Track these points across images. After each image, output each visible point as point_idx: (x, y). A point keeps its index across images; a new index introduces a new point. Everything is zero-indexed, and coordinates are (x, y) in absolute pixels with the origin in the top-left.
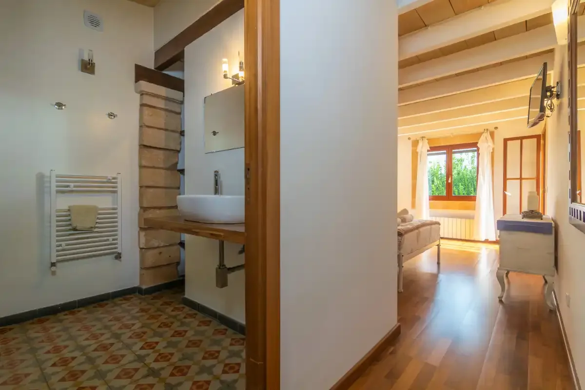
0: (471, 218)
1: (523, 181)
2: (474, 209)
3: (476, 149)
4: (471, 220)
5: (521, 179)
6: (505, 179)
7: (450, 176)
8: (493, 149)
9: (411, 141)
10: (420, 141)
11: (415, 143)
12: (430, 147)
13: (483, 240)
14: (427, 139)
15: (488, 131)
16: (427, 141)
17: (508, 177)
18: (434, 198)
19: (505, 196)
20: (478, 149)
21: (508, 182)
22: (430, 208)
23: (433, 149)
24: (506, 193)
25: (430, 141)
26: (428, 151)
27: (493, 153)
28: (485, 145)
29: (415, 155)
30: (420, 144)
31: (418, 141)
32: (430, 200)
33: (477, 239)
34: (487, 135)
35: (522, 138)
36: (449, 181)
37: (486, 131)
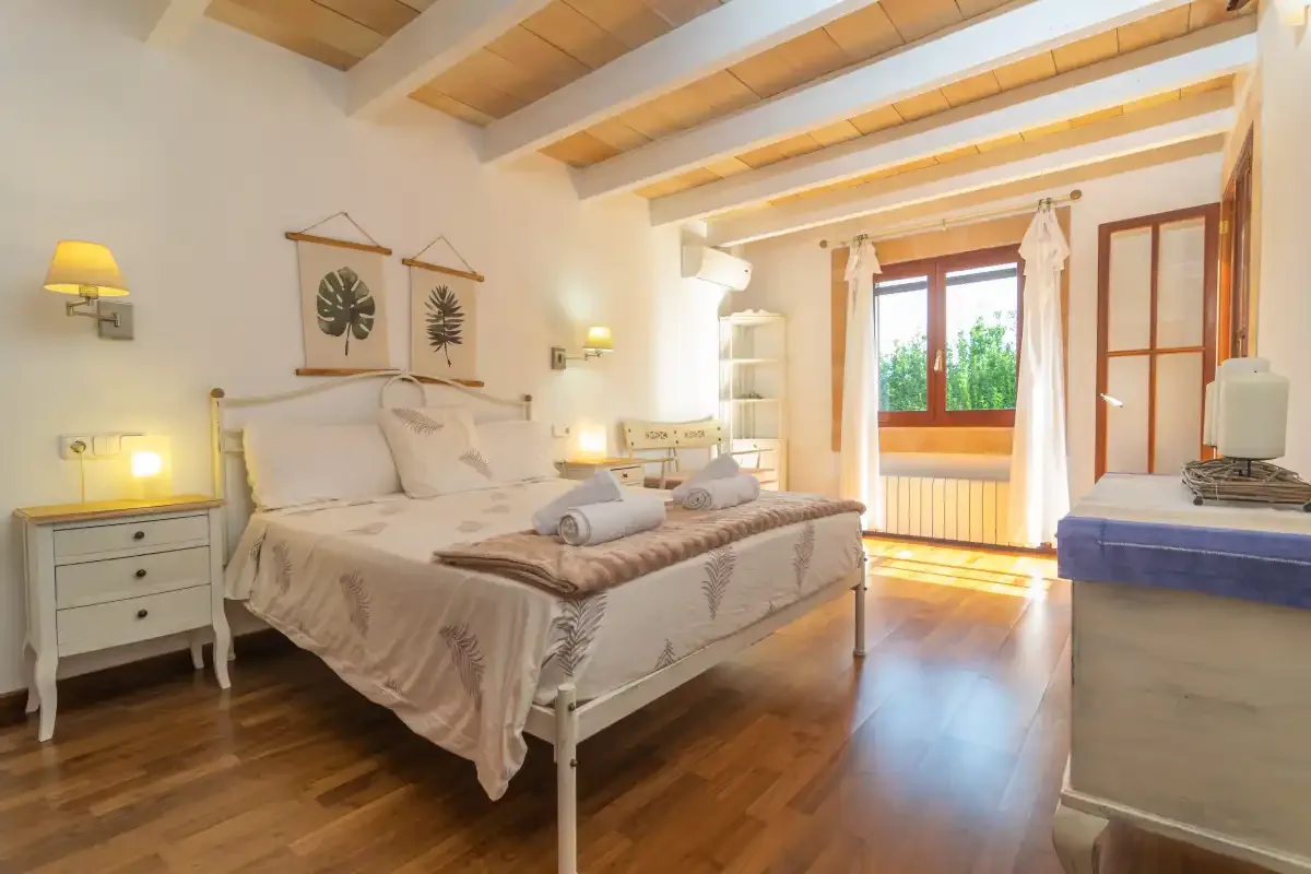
0: (1001, 477)
1: (1161, 359)
2: (1009, 451)
3: (1014, 265)
4: (1000, 485)
5: (1153, 352)
6: (1103, 355)
7: (939, 352)
8: (1067, 262)
9: (827, 252)
10: (852, 250)
11: (840, 258)
12: (882, 268)
13: (1035, 543)
14: (873, 244)
15: (1052, 205)
16: (871, 250)
17: (1112, 347)
18: (891, 419)
19: (1101, 408)
20: (1022, 263)
21: (1112, 361)
22: (882, 449)
23: (890, 271)
24: (1106, 398)
25: (881, 247)
26: (876, 278)
27: (1065, 274)
28: (1041, 249)
29: (840, 295)
30: (854, 258)
31: (848, 249)
32: (881, 424)
33: (1016, 542)
34: (1048, 218)
35: (1154, 222)
36: (936, 368)
37: (1044, 206)
